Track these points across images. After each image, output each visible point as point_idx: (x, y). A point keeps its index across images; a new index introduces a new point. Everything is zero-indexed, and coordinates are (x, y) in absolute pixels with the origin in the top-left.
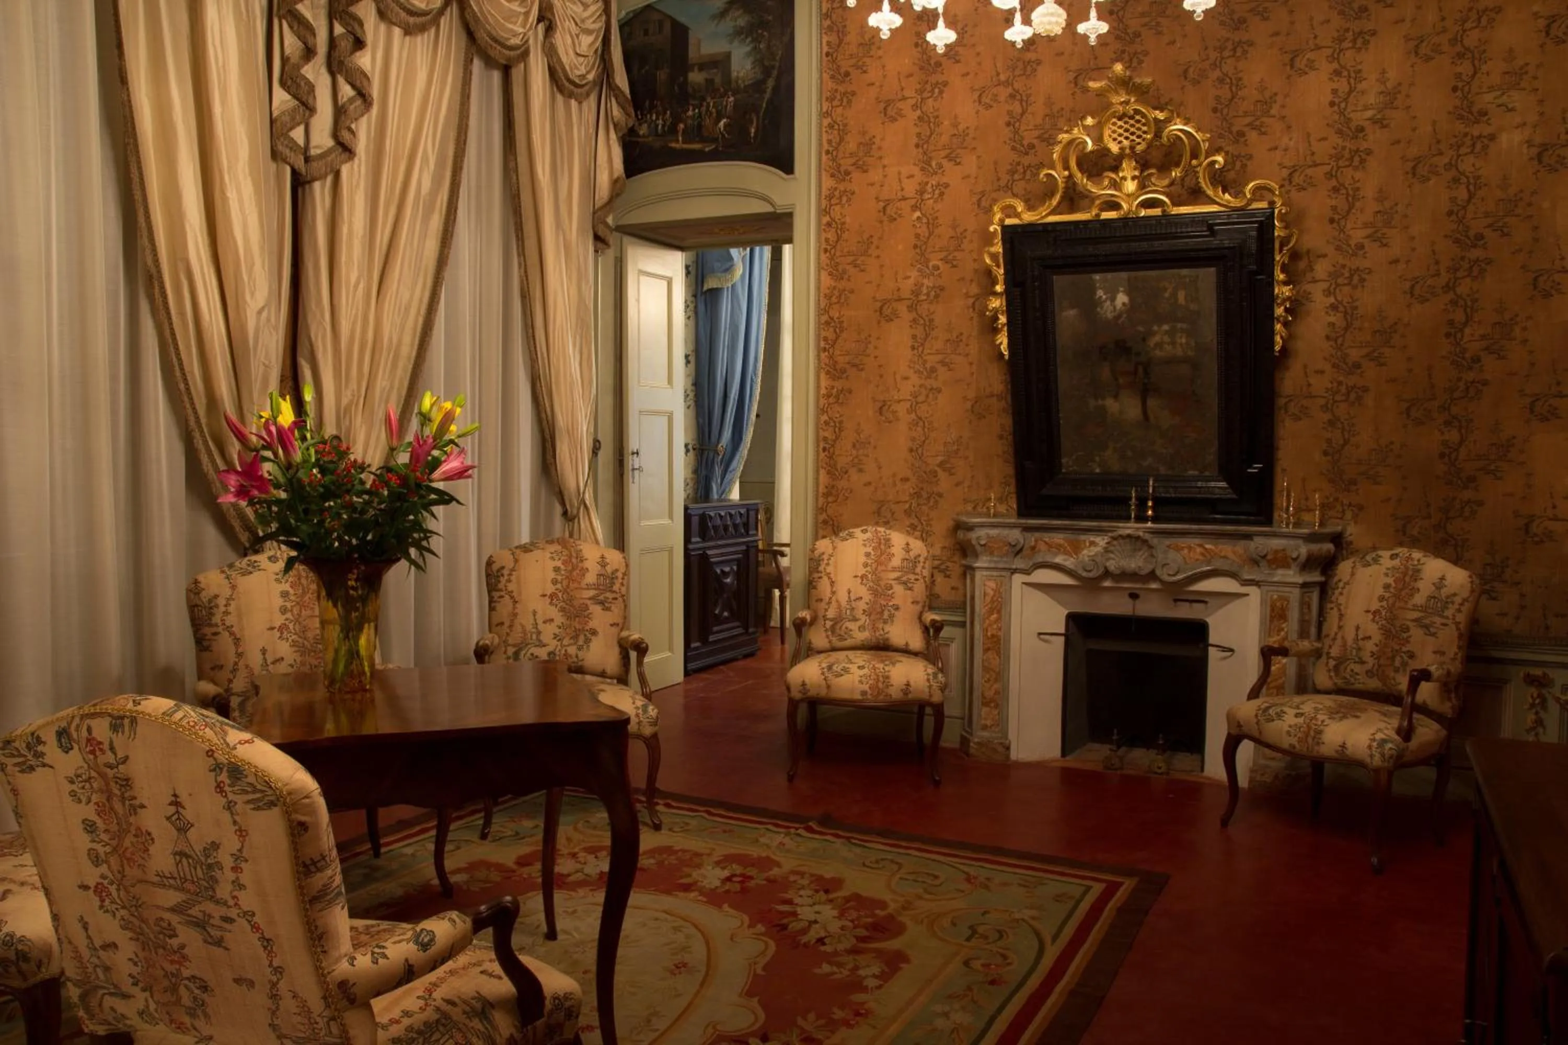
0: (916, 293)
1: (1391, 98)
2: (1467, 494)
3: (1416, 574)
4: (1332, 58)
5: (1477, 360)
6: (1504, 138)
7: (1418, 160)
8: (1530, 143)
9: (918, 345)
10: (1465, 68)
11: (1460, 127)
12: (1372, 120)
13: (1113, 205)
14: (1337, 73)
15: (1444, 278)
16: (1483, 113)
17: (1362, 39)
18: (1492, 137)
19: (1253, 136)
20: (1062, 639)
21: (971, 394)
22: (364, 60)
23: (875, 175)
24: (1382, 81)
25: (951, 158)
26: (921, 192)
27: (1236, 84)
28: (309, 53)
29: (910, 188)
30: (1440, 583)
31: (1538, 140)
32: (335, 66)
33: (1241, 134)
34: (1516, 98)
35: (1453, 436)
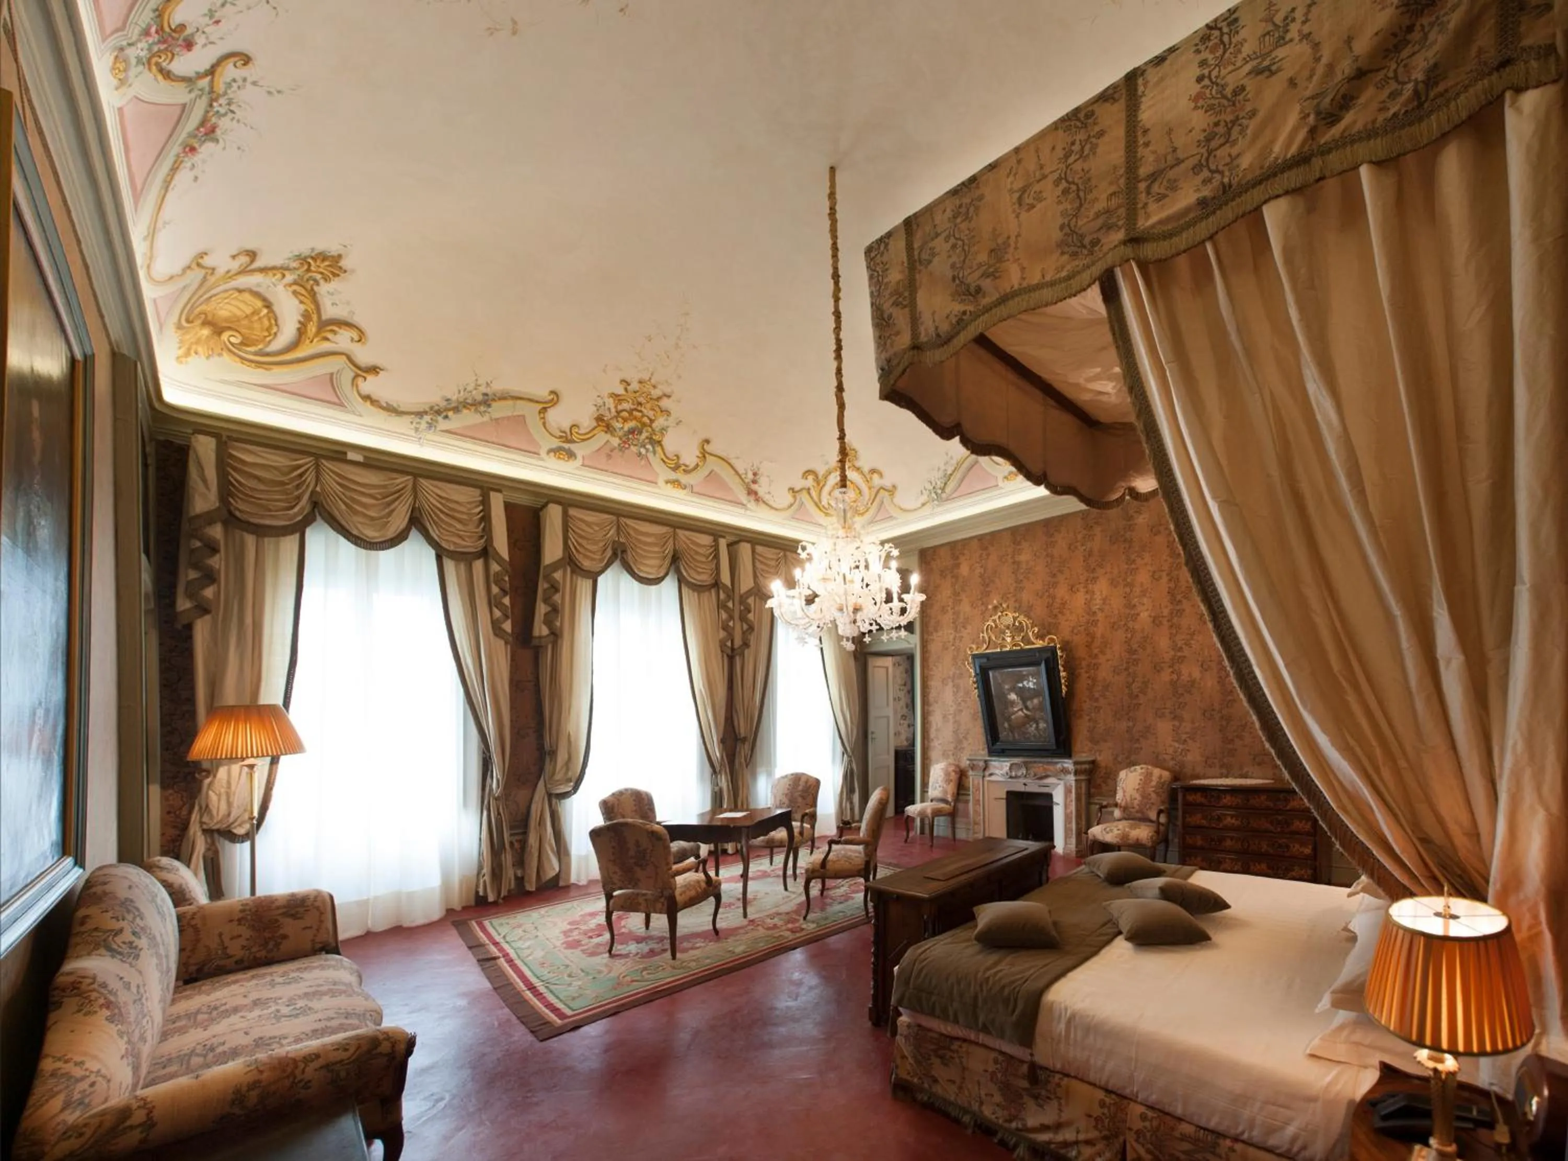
0: (954, 676)
1: (1104, 600)
2: (1137, 745)
3: (1151, 774)
4: (1085, 587)
5: (1137, 696)
6: (1142, 614)
7: (1114, 623)
8: (1150, 616)
9: (955, 694)
10: (1128, 590)
11: (1128, 611)
12: (1099, 609)
13: (1003, 646)
14: (1087, 592)
15: (1125, 665)
16: (1135, 606)
17: (1095, 580)
18: (1138, 614)
19: (1060, 616)
20: (1004, 801)
21: (972, 711)
22: (751, 616)
23: (940, 633)
24: (1101, 594)
25: (964, 627)
26: (954, 639)
27: (1053, 597)
28: (731, 617)
29: (951, 637)
30: (1160, 777)
31: (1153, 614)
32: (743, 619)
33: (1056, 616)
34: (1145, 600)
35: (1131, 724)
